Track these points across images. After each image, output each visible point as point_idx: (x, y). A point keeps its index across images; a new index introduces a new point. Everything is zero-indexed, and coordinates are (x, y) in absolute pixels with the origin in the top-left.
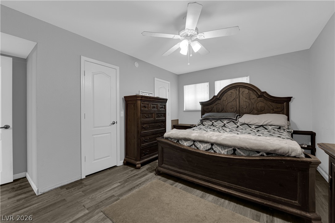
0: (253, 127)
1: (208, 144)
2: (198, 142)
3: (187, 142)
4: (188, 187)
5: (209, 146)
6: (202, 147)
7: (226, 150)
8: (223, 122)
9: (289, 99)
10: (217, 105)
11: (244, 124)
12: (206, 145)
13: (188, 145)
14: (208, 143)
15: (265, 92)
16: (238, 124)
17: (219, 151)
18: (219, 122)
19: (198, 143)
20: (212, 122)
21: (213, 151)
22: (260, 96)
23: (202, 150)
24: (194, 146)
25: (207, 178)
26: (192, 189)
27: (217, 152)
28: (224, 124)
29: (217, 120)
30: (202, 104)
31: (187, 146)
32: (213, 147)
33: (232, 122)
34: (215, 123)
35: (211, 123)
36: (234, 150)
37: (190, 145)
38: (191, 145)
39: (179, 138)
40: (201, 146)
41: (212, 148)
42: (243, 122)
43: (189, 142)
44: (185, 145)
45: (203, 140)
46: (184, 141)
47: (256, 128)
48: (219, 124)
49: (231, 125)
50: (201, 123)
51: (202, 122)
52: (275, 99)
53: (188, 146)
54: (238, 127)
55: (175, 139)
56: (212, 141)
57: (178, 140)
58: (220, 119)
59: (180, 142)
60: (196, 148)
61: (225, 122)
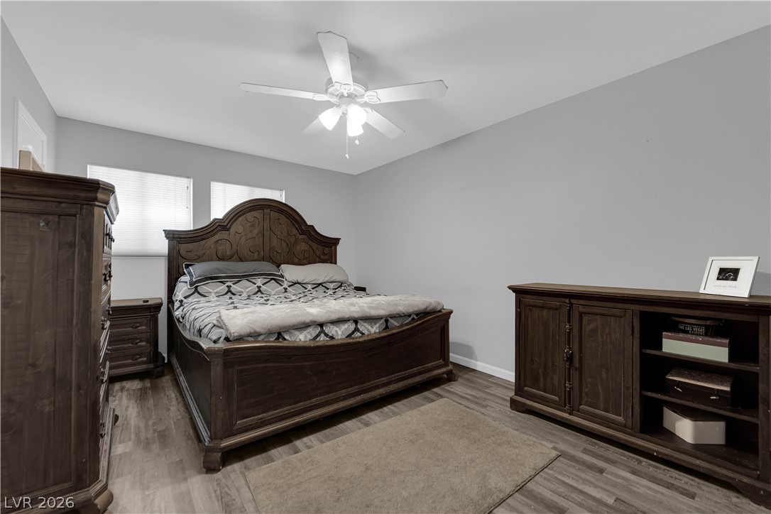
0: (309, 287)
1: (349, 323)
2: (329, 324)
3: (305, 332)
4: (328, 431)
5: (352, 327)
6: (340, 333)
7: (378, 325)
8: (255, 284)
9: (336, 241)
10: (220, 242)
11: (296, 283)
12: (346, 326)
13: (309, 337)
14: (349, 320)
15: (312, 226)
16: (286, 285)
17: (368, 330)
18: (244, 283)
19: (332, 327)
20: (227, 284)
21: (359, 334)
22: (303, 233)
23: (341, 339)
24: (322, 335)
25: (350, 390)
26: (334, 428)
27: (366, 332)
28: (258, 287)
29: (239, 278)
30: (172, 236)
31: (308, 340)
32: (359, 327)
33: (273, 281)
34: (235, 288)
35: (223, 288)
36: (387, 321)
37: (314, 335)
38: (318, 336)
39: (281, 327)
40: (338, 331)
41: (356, 330)
42: (294, 279)
43: (310, 329)
44: (303, 340)
45: (338, 319)
46: (297, 333)
47: (313, 289)
48: (244, 287)
49: (272, 288)
50: (193, 290)
51: (196, 287)
52: (323, 240)
53: (310, 340)
54: (286, 289)
55: (270, 333)
56: (356, 315)
57: (279, 334)
58: (247, 277)
59: (287, 337)
60: (328, 339)
61: (259, 281)
